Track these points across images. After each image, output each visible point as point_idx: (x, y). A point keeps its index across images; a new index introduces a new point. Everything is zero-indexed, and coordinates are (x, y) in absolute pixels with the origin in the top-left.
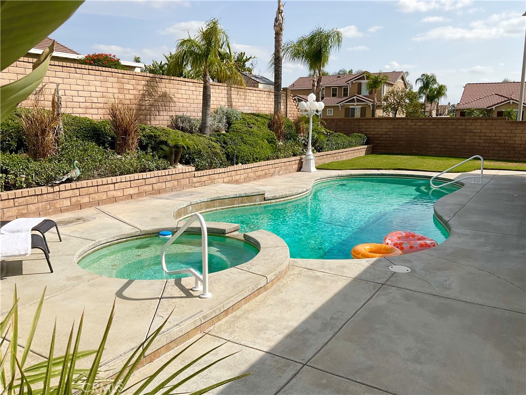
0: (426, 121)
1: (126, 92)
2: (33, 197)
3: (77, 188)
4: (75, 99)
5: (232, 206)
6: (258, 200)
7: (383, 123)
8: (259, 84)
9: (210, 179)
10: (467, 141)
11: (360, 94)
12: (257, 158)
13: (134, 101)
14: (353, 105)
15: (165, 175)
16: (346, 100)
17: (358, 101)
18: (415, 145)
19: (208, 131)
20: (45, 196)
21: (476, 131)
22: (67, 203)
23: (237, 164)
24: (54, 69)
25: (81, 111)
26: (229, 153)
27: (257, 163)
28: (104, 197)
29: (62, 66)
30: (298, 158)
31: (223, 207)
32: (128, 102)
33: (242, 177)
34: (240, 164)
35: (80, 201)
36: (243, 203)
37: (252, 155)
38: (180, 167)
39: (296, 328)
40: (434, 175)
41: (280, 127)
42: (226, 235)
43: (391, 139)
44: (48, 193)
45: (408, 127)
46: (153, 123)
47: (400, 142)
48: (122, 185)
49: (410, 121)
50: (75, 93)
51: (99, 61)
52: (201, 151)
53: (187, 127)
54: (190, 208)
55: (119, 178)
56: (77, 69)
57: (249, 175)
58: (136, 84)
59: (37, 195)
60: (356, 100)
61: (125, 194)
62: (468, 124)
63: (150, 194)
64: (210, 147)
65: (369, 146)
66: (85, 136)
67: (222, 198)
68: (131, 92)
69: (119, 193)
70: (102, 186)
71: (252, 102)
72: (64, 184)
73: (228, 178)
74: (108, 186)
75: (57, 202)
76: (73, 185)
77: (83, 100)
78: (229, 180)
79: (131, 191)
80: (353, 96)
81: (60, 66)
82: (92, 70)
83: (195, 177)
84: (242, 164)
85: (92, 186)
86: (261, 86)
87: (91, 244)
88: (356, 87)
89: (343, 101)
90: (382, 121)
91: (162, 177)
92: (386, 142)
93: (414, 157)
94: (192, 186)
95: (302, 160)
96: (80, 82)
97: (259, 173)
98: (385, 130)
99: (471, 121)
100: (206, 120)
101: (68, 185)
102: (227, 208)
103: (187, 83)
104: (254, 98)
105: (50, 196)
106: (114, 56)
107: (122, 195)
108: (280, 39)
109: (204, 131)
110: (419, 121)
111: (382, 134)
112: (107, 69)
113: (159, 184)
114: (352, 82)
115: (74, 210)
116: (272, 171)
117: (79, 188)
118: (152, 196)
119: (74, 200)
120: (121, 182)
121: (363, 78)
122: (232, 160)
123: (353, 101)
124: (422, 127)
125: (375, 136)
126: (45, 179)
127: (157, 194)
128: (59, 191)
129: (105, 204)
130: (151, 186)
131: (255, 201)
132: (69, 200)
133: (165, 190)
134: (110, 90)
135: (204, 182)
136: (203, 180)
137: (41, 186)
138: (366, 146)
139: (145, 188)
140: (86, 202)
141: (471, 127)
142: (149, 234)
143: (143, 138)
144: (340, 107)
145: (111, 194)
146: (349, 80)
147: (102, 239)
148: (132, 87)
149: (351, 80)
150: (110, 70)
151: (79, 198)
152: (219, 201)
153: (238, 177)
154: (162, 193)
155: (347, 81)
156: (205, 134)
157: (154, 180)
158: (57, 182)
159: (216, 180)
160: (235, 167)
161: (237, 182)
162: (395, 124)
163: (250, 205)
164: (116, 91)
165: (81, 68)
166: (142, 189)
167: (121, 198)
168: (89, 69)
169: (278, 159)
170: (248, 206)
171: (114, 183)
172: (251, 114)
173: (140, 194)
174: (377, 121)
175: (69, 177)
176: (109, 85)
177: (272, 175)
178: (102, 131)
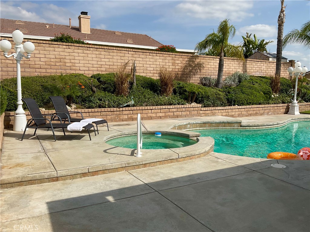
1: (176, 65)
2: (109, 112)
3: (131, 110)
4: (148, 69)
5: (218, 128)
6: (236, 126)
8: (270, 58)
9: (212, 113)
12: (250, 103)
13: (180, 70)
15: (182, 108)
19: (220, 86)
20: (115, 112)
22: (126, 117)
23: (234, 105)
24: (139, 53)
25: (151, 75)
26: (229, 98)
27: (249, 106)
28: (146, 116)
29: (143, 52)
30: (286, 105)
31: (211, 128)
32: (177, 70)
33: (237, 113)
34: (237, 106)
35: (132, 117)
36: (225, 127)
37: (247, 101)
38: (194, 104)
39: (173, 178)
41: (277, 85)
42: (190, 138)
44: (117, 111)
46: (191, 82)
48: (156, 111)
50: (149, 66)
51: (164, 49)
52: (209, 96)
53: (208, 83)
54: (189, 126)
55: (154, 107)
56: (150, 54)
57: (242, 112)
58: (183, 60)
59: (112, 111)
61: (157, 116)
63: (172, 117)
64: (216, 94)
66: (146, 86)
67: (211, 122)
68: (179, 65)
69: (154, 115)
70: (145, 110)
71: (262, 69)
72: (125, 108)
73: (226, 113)
74: (148, 110)
75: (121, 116)
76: (130, 108)
77: (152, 69)
78: (226, 114)
79: (161, 115)
81: (142, 52)
82: (158, 54)
83: (201, 110)
84: (238, 106)
85: (139, 110)
86: (271, 59)
87: (119, 133)
91: (180, 109)
94: (199, 116)
95: (289, 107)
96: (151, 60)
97: (250, 112)
100: (219, 79)
101: (127, 108)
102: (214, 129)
103: (215, 59)
104: (265, 67)
105: (118, 112)
106: (173, 46)
107: (155, 116)
108: (282, 29)
109: (218, 85)
112: (166, 53)
113: (178, 112)
115: (129, 121)
116: (262, 112)
117: (132, 110)
118: (173, 118)
119: (129, 116)
120: (155, 109)
122: (231, 103)
126: (117, 104)
127: (176, 118)
128: (122, 111)
129: (146, 120)
130: (172, 113)
131: (234, 127)
132: (127, 115)
133: (181, 116)
134: (167, 64)
135: (208, 114)
136: (207, 113)
137: (115, 107)
139: (169, 114)
140: (136, 117)
142: (151, 133)
143: (177, 88)
145: (150, 115)
147: (126, 132)
148: (180, 62)
150: (168, 53)
151: (132, 115)
152: (209, 124)
153: (233, 113)
154: (179, 118)
156: (218, 87)
157: (175, 110)
158: (121, 106)
159: (216, 114)
160: (233, 107)
161: (232, 116)
163: (230, 129)
164: (170, 64)
165: (153, 53)
166: (167, 114)
167: (155, 117)
168: (156, 53)
169: (269, 104)
170: (229, 129)
171: (151, 109)
172: (259, 76)
173: (166, 117)
175: (128, 104)
176: (167, 61)
177: (261, 114)
178: (156, 84)
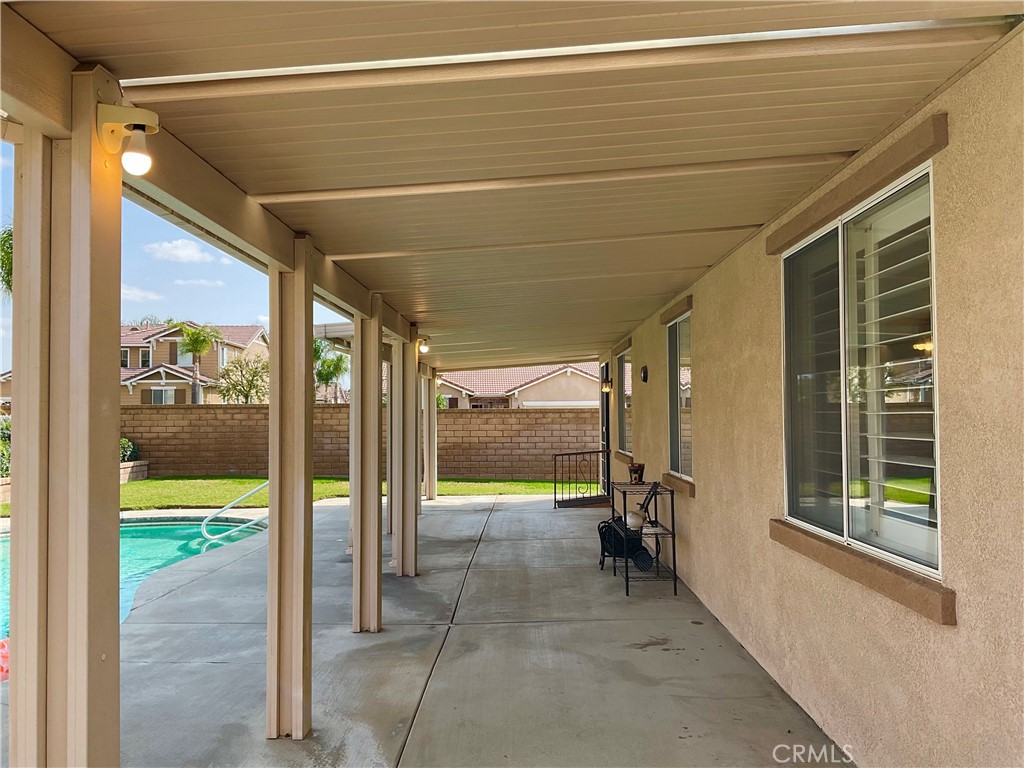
0: (251, 411)
7: (169, 417)
10: (326, 447)
11: (176, 364)
14: (159, 385)
16: (142, 374)
17: (169, 376)
18: (232, 459)
21: (340, 428)
40: (210, 513)
43: (186, 447)
45: (218, 423)
47: (204, 454)
49: (221, 411)
60: (163, 375)
62: (327, 416)
65: (138, 463)
80: (158, 367)
88: (166, 349)
89: (136, 376)
90: (165, 411)
92: (177, 454)
93: (225, 481)
98: (174, 430)
99: (331, 410)
110: (238, 411)
111: (167, 438)
114: (157, 341)
121: (178, 333)
123: (158, 376)
124: (244, 423)
125: (153, 442)
138: (131, 464)
141: (331, 422)
144: (130, 388)
146: (150, 337)
149: (153, 335)
155: (147, 338)
162: (193, 417)
174: (155, 411)
